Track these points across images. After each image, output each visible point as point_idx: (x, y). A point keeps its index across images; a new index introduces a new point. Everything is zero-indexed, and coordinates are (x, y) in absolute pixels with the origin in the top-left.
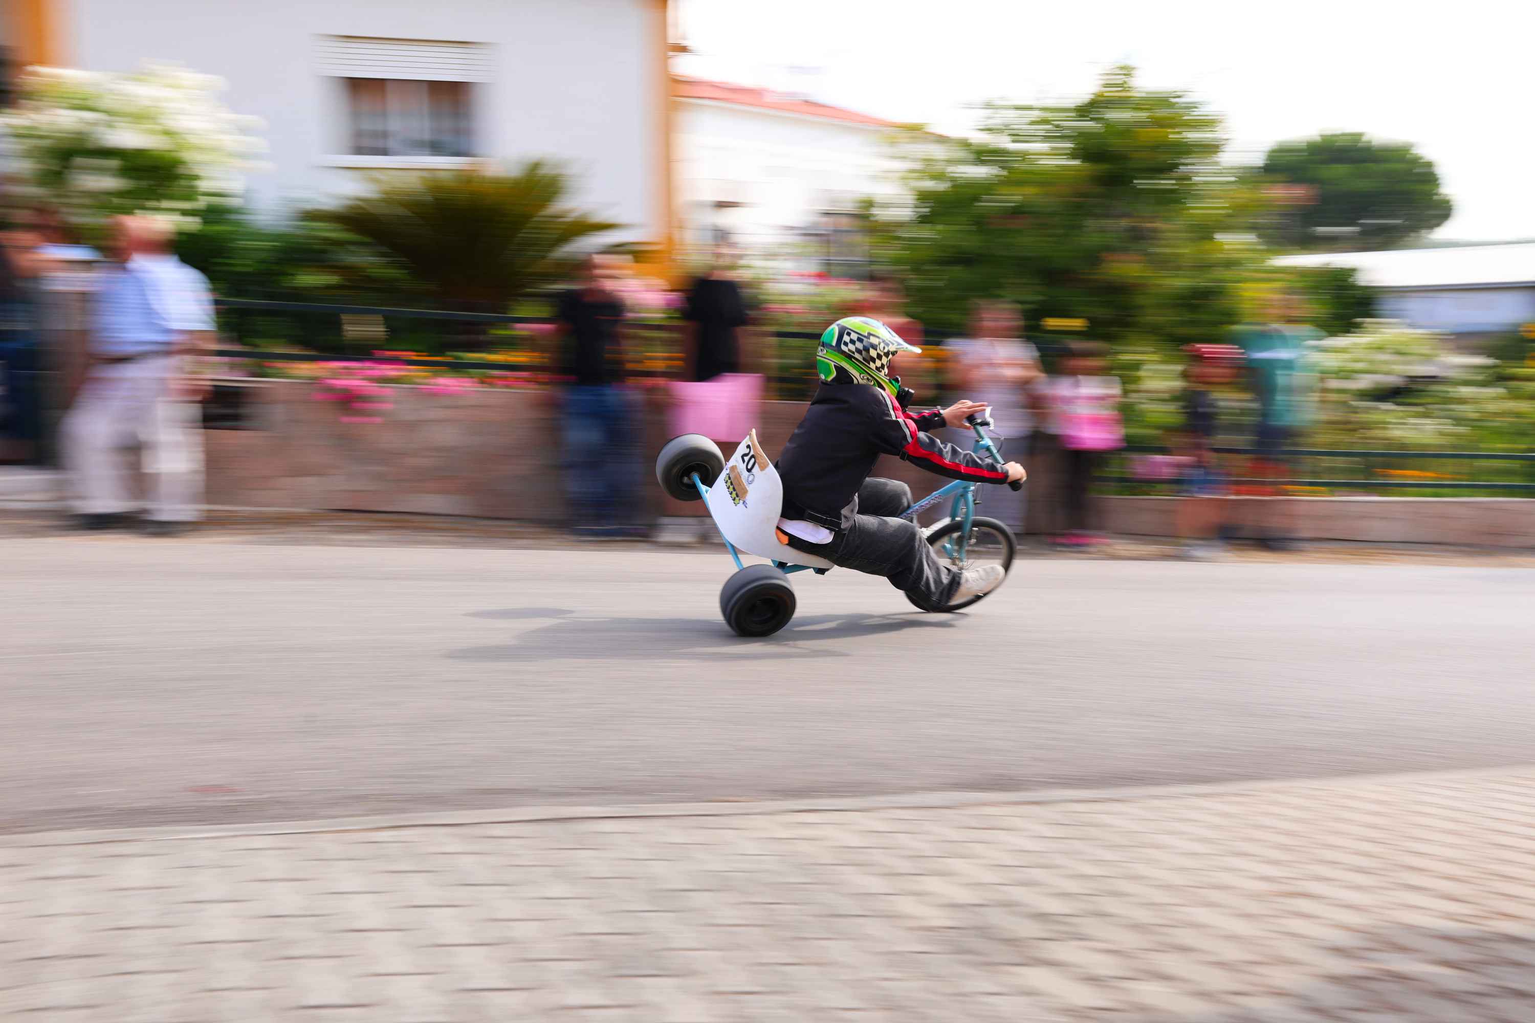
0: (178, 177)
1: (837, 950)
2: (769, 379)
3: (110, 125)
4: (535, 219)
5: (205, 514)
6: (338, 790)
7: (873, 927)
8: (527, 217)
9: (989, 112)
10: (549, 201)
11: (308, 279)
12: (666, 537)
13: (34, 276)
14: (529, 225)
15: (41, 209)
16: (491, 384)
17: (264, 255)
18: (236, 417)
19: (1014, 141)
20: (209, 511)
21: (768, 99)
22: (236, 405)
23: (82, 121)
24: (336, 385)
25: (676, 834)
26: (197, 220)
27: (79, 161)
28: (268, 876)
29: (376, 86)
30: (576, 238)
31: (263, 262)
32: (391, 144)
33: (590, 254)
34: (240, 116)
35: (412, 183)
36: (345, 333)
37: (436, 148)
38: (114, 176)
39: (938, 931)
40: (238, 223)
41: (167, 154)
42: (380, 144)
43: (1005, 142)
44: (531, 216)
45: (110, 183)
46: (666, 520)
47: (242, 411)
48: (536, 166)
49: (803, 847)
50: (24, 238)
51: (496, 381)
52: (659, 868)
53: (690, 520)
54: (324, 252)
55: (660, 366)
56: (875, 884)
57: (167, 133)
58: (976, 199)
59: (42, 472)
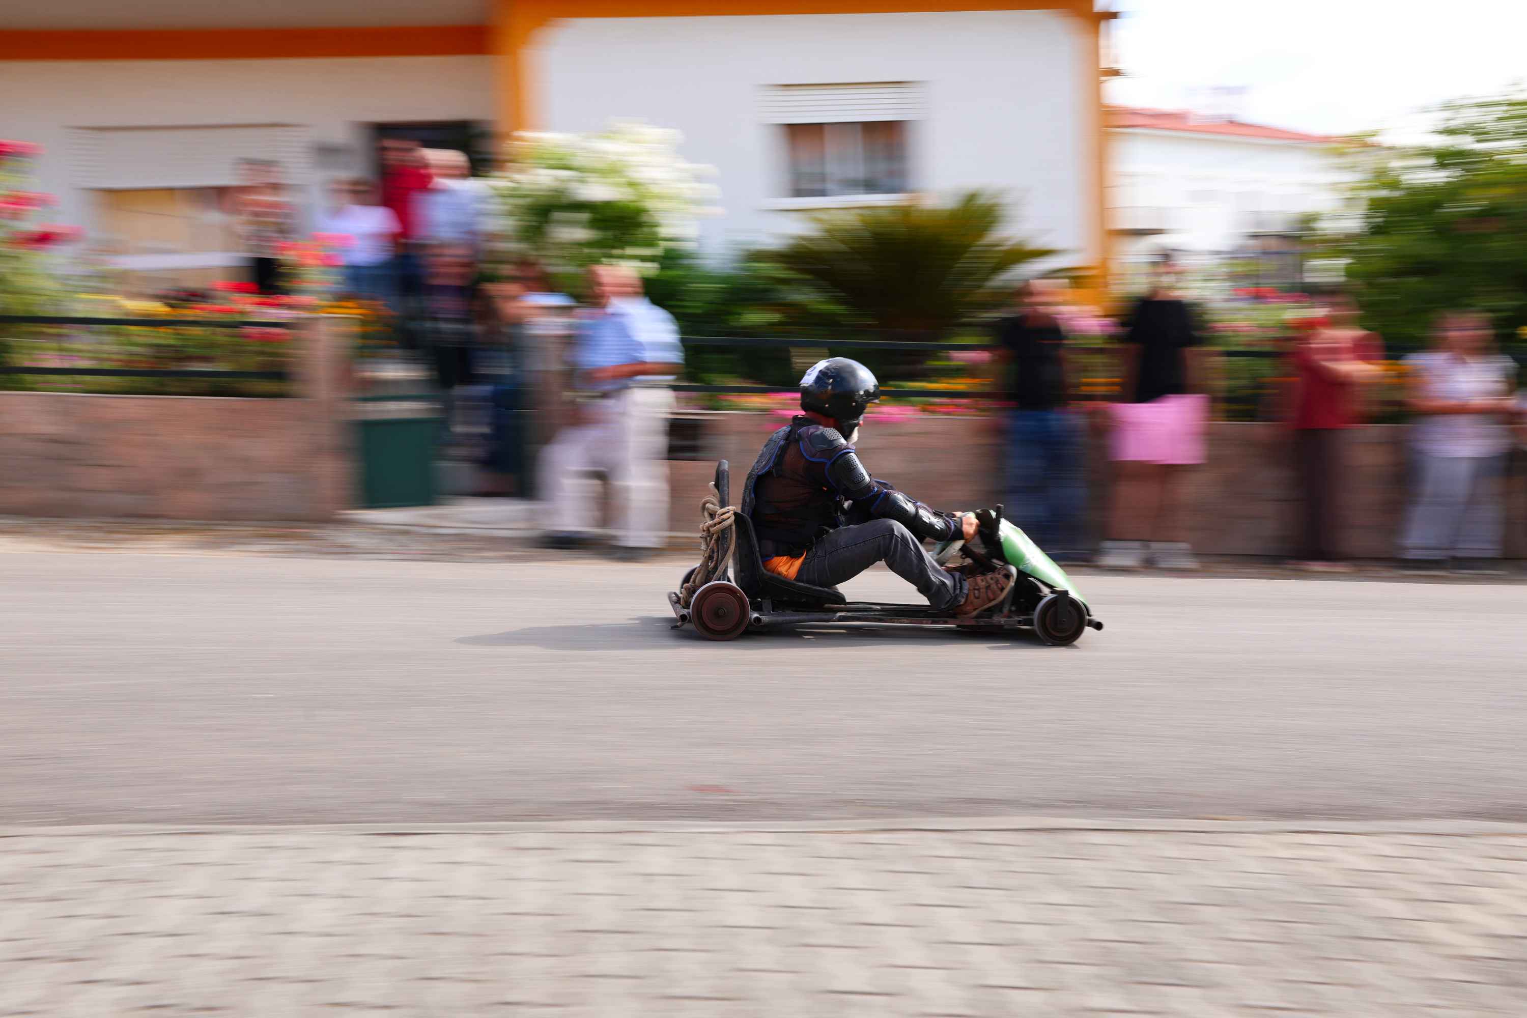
0: (640, 225)
1: (1369, 972)
2: (1214, 400)
3: (582, 181)
4: (973, 249)
5: (667, 540)
6: (825, 794)
7: (1404, 952)
8: (966, 248)
9: (1447, 114)
10: (987, 231)
11: (754, 317)
12: (1110, 560)
13: (518, 323)
14: (967, 255)
15: (523, 262)
16: (933, 412)
17: (711, 297)
18: (694, 449)
19: (1478, 141)
20: (671, 537)
21: (1191, 123)
22: (694, 437)
23: (557, 179)
24: (785, 415)
25: (1169, 848)
26: (655, 265)
27: (557, 215)
28: (775, 869)
29: (815, 130)
30: (1013, 266)
31: (711, 303)
32: (829, 186)
33: (1027, 281)
34: (695, 166)
35: (850, 220)
36: (794, 365)
37: (870, 186)
38: (584, 227)
39: (1477, 961)
40: (689, 268)
41: (632, 204)
42: (817, 186)
43: (1467, 143)
44: (969, 246)
45: (581, 234)
46: (1108, 544)
47: (700, 443)
48: (972, 197)
49: (1308, 867)
50: (511, 288)
51: (938, 409)
52: (1158, 880)
53: (1136, 544)
54: (766, 291)
55: (1101, 390)
56: (1398, 909)
57: (631, 184)
58: (1437, 204)
59: (522, 502)
